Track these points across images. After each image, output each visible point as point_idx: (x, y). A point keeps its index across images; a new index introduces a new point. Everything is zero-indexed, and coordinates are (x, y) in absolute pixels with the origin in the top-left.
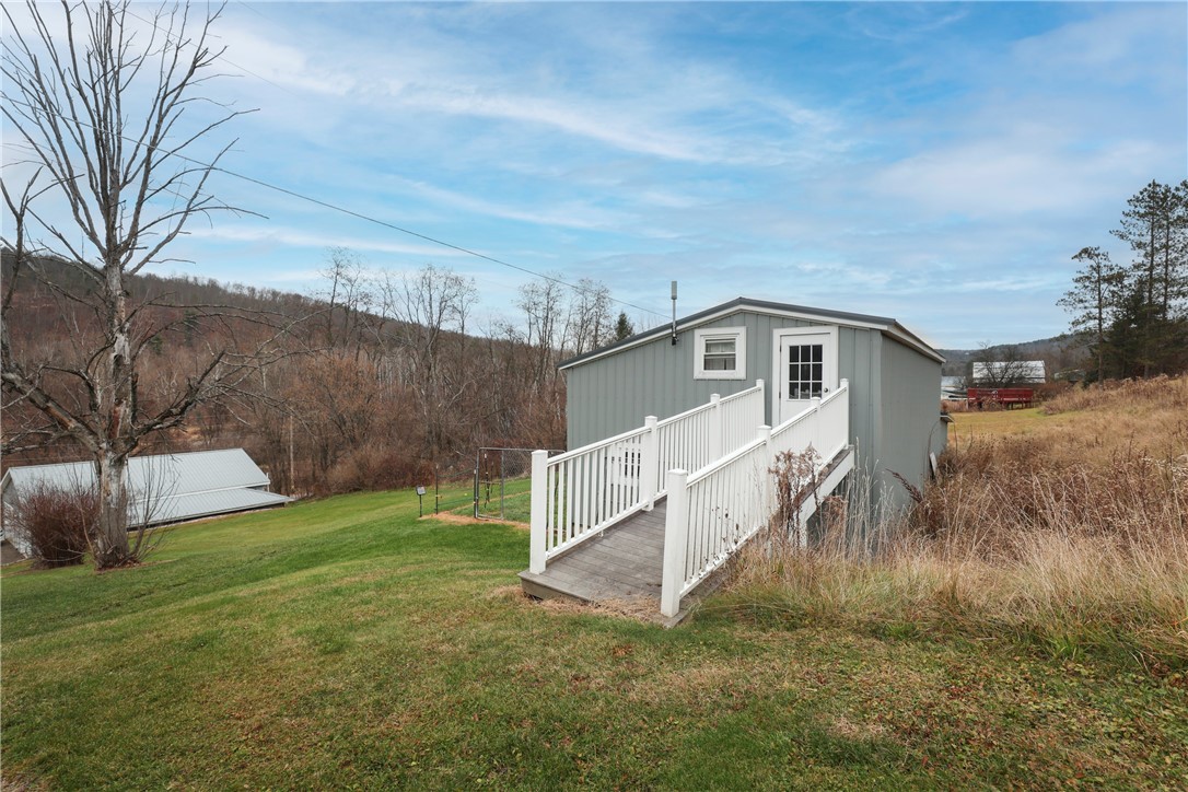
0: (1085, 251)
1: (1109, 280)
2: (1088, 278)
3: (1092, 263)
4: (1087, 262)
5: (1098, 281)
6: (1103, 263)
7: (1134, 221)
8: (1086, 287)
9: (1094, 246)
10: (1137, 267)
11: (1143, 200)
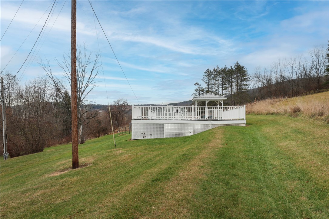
0: (197, 83)
1: (201, 91)
2: (197, 90)
3: (198, 86)
4: (197, 86)
5: (199, 91)
6: (200, 86)
7: (205, 77)
8: (197, 92)
9: (198, 83)
10: (206, 88)
11: (206, 73)
